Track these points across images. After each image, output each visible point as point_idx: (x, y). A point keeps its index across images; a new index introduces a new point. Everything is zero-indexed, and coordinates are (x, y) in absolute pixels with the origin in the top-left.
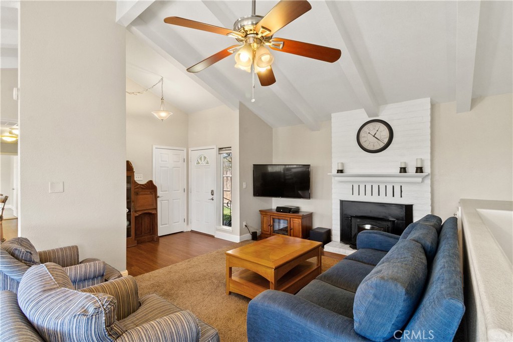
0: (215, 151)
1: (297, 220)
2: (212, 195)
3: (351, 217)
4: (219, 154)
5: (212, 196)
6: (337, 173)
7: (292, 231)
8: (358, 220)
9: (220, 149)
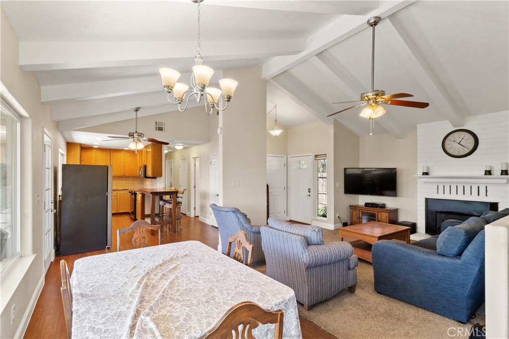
0: (312, 158)
1: (384, 213)
3: (436, 212)
4: (316, 160)
5: (309, 193)
6: (423, 175)
8: (443, 215)
9: (316, 156)
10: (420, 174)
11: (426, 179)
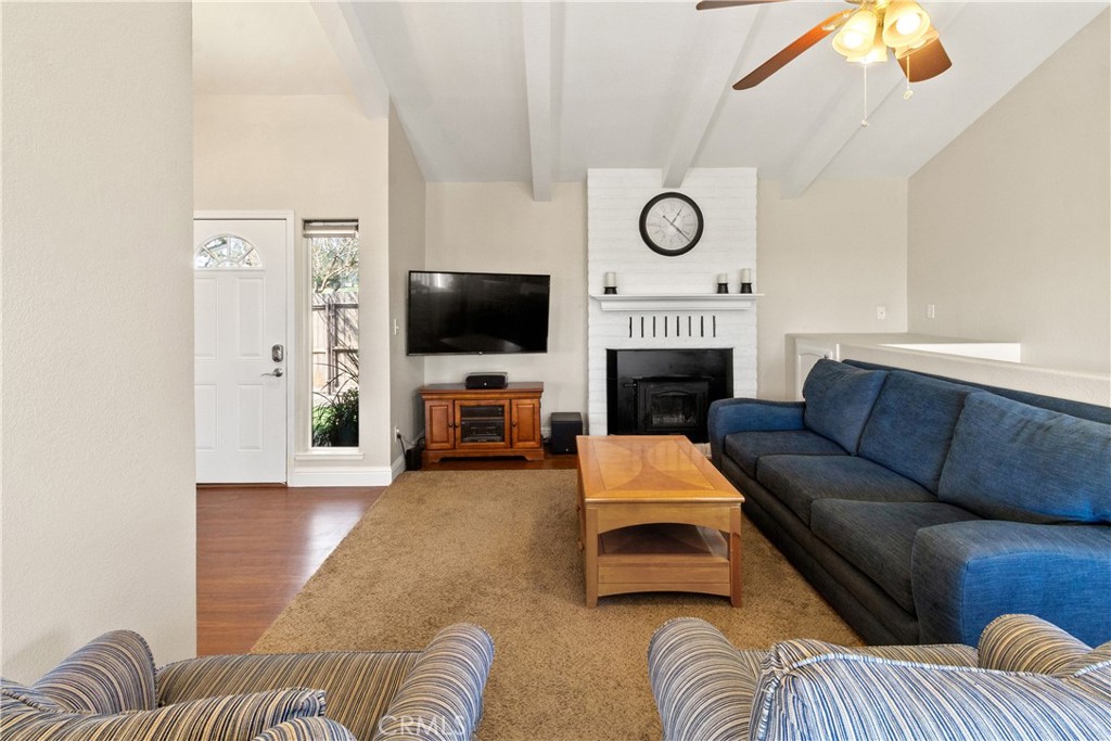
0: (292, 226)
1: (528, 401)
2: (276, 359)
3: (635, 381)
4: (306, 236)
5: (276, 365)
6: (606, 293)
7: (515, 430)
8: (652, 386)
9: (307, 222)
10: (596, 289)
11: (610, 304)
